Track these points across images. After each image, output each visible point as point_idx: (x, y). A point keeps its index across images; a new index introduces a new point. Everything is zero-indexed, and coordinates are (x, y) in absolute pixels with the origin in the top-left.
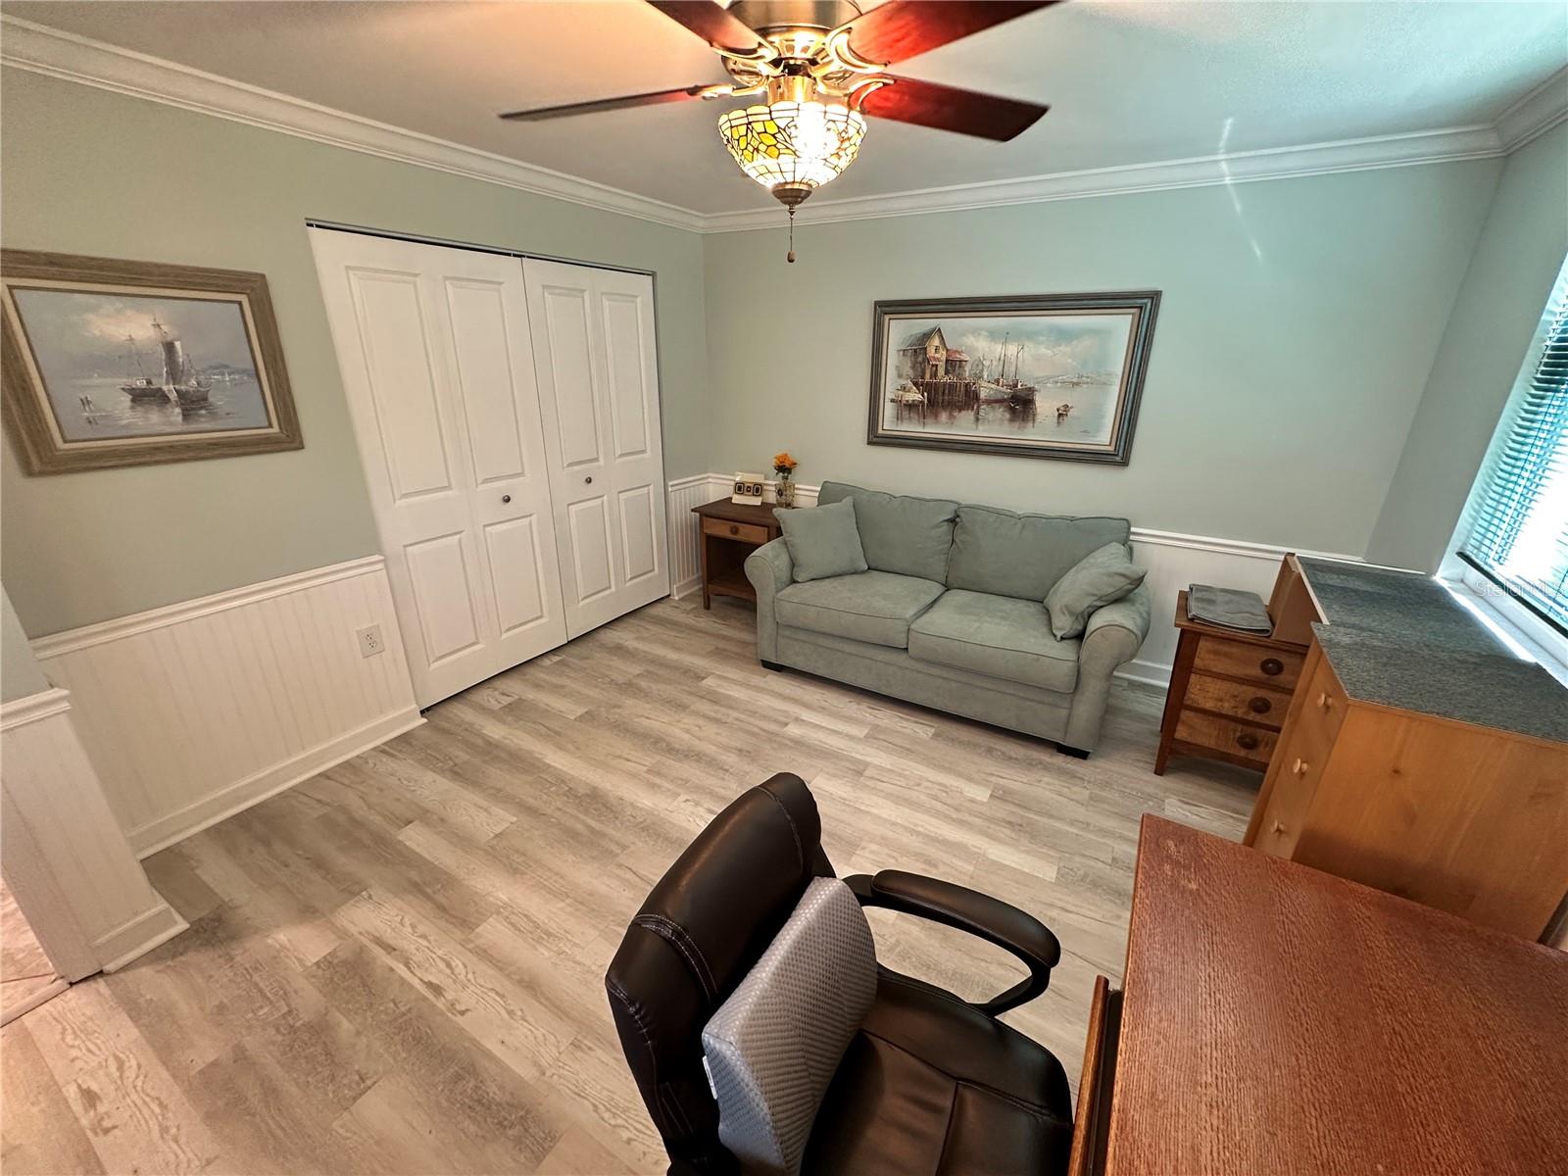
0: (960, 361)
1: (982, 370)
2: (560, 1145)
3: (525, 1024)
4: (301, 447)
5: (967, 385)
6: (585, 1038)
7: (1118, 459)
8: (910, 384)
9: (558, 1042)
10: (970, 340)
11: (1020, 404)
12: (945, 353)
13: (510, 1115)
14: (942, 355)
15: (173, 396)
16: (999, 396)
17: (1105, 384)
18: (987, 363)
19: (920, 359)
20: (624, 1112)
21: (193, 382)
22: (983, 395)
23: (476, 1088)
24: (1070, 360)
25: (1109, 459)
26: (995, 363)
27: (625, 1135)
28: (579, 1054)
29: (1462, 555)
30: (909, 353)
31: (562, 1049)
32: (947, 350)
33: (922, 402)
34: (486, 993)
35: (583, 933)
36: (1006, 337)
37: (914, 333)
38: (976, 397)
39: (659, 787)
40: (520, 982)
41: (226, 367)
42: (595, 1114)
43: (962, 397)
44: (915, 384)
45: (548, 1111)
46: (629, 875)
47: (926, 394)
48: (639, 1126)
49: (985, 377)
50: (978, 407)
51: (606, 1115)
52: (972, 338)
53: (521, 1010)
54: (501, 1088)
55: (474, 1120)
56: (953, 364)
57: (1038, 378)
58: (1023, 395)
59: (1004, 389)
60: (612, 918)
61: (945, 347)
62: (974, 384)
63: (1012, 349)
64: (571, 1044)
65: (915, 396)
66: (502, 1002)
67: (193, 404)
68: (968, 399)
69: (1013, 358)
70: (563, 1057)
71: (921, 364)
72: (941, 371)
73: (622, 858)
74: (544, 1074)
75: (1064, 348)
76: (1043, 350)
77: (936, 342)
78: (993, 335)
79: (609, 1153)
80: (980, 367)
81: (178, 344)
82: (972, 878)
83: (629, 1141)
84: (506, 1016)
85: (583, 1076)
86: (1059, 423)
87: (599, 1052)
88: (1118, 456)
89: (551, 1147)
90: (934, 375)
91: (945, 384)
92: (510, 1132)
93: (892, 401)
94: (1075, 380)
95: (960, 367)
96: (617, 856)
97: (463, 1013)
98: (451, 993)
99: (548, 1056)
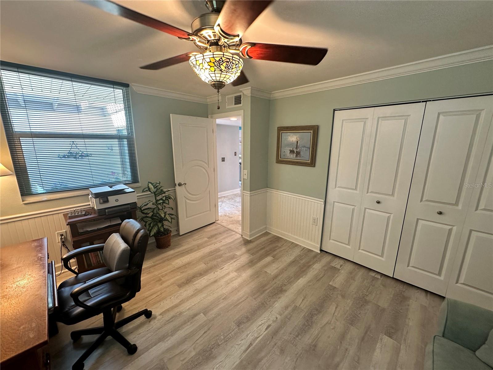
3: (207, 282)
4: (314, 166)
9: (199, 287)
15: (295, 152)
21: (299, 149)
28: (194, 290)
35: (226, 290)
41: (305, 146)
60: (228, 296)
64: (197, 289)
67: (298, 154)
81: (299, 142)
84: (210, 279)
87: (192, 294)
96: (252, 297)
97: (214, 273)
98: (220, 271)
99: (197, 286)
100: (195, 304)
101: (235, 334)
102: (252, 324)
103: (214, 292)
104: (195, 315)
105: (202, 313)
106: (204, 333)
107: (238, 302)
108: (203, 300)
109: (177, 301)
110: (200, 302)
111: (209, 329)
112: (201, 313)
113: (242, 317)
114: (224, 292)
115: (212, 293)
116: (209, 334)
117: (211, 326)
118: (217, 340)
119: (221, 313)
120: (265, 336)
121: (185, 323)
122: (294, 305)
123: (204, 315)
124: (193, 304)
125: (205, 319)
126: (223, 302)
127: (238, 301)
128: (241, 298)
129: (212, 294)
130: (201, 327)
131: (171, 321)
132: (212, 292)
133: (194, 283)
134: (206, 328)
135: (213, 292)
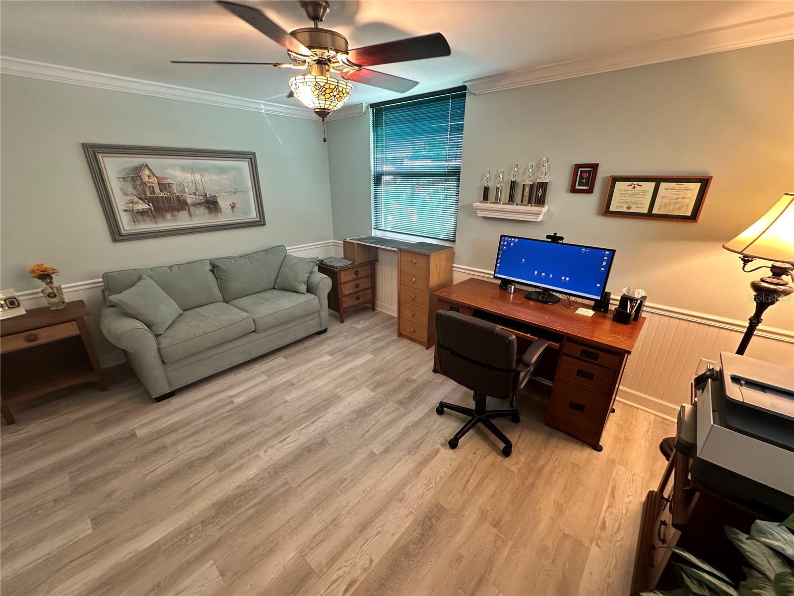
0: (168, 184)
1: (184, 189)
2: (440, 501)
3: (386, 525)
5: (177, 197)
6: (398, 496)
7: (262, 223)
8: (136, 199)
9: (398, 507)
10: (171, 172)
11: (211, 204)
12: (155, 179)
13: (427, 524)
14: (154, 180)
16: (198, 201)
17: (246, 192)
18: (186, 184)
19: (138, 183)
20: (430, 480)
22: (189, 201)
23: (414, 543)
24: (228, 182)
25: (259, 223)
26: (190, 184)
27: (438, 479)
28: (405, 498)
29: (374, 229)
30: (128, 179)
31: (402, 505)
32: (157, 177)
33: (150, 209)
34: (362, 551)
35: (340, 502)
36: (192, 170)
37: (128, 166)
38: (187, 204)
39: (243, 465)
40: (361, 531)
42: (430, 490)
43: (177, 204)
44: (141, 199)
45: (428, 508)
46: (309, 482)
47: (151, 204)
48: (436, 475)
49: (187, 192)
50: (189, 208)
51: (431, 486)
52: (171, 170)
53: (378, 528)
54: (415, 530)
55: (428, 540)
56: (163, 186)
57: (216, 191)
58: (211, 200)
59: (200, 197)
60: (336, 488)
61: (155, 175)
62: (182, 196)
63: (198, 177)
64: (400, 502)
65: (142, 206)
66: (370, 540)
68: (180, 205)
69: (200, 182)
70: (405, 505)
71: (140, 186)
72: (157, 190)
73: (294, 485)
74: (412, 512)
75: (223, 176)
76: (214, 177)
77: (147, 172)
78: (184, 169)
79: (444, 484)
80: (182, 186)
82: (365, 371)
83: (440, 478)
84: (379, 535)
85: (415, 495)
86: (233, 211)
87: (406, 490)
88: (260, 222)
89: (441, 505)
90: (153, 192)
91: (162, 197)
92: (434, 523)
93: (126, 211)
94: (234, 191)
95: (169, 187)
96: (290, 487)
97: (371, 561)
98: (356, 573)
99: (404, 512)
100: (392, 468)
101: (329, 431)
102: (306, 442)
103: (363, 495)
104: (386, 451)
105: (377, 455)
106: (368, 431)
107: (319, 474)
108: (382, 477)
109: (426, 471)
110: (386, 473)
111: (363, 435)
112: (379, 454)
113: (316, 451)
114: (343, 495)
115: (368, 493)
116: (362, 430)
117: (361, 438)
118: (352, 425)
119: (347, 456)
120: (293, 430)
121: (398, 440)
122: (222, 474)
123: (373, 452)
124: (395, 467)
125: (371, 447)
126: (345, 474)
127: (319, 478)
128: (312, 484)
129: (366, 490)
130: (374, 437)
131: (419, 443)
132: (369, 496)
133: (411, 519)
134: (367, 436)
135: (366, 495)
